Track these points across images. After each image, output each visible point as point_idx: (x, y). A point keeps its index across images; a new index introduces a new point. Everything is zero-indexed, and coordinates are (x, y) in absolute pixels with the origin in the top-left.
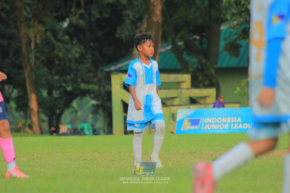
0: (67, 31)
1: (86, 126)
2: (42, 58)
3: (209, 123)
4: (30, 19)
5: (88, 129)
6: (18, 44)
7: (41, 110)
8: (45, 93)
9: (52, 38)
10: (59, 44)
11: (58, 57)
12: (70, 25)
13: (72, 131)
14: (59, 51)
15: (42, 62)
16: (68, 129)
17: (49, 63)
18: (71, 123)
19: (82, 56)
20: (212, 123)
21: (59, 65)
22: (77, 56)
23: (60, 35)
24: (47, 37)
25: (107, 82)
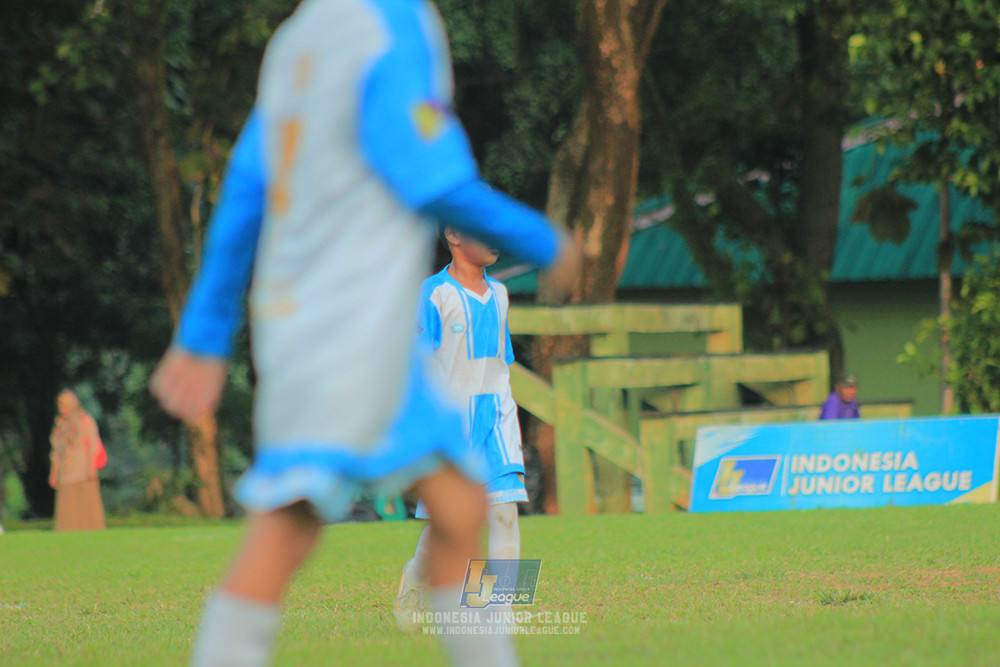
3: (807, 474)
4: (185, 122)
6: (146, 210)
7: (228, 433)
8: (239, 377)
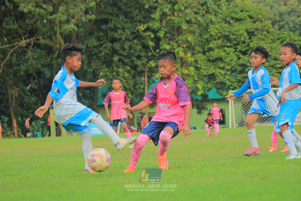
0: (29, 91)
1: (38, 133)
2: (18, 103)
3: (94, 130)
4: (12, 86)
5: (40, 135)
6: (7, 97)
7: (18, 126)
8: (20, 119)
9: (23, 94)
10: (26, 97)
11: (25, 102)
12: (31, 88)
13: (33, 136)
14: (26, 100)
15: (18, 105)
16: (31, 135)
17: (21, 105)
18: (32, 132)
19: (36, 101)
20: (96, 130)
21: (26, 106)
22: (34, 101)
23: (26, 92)
24: (20, 93)
25: (48, 113)
